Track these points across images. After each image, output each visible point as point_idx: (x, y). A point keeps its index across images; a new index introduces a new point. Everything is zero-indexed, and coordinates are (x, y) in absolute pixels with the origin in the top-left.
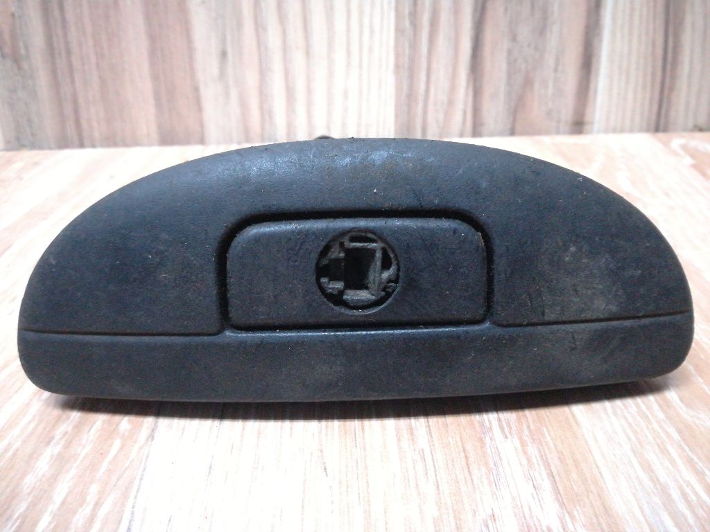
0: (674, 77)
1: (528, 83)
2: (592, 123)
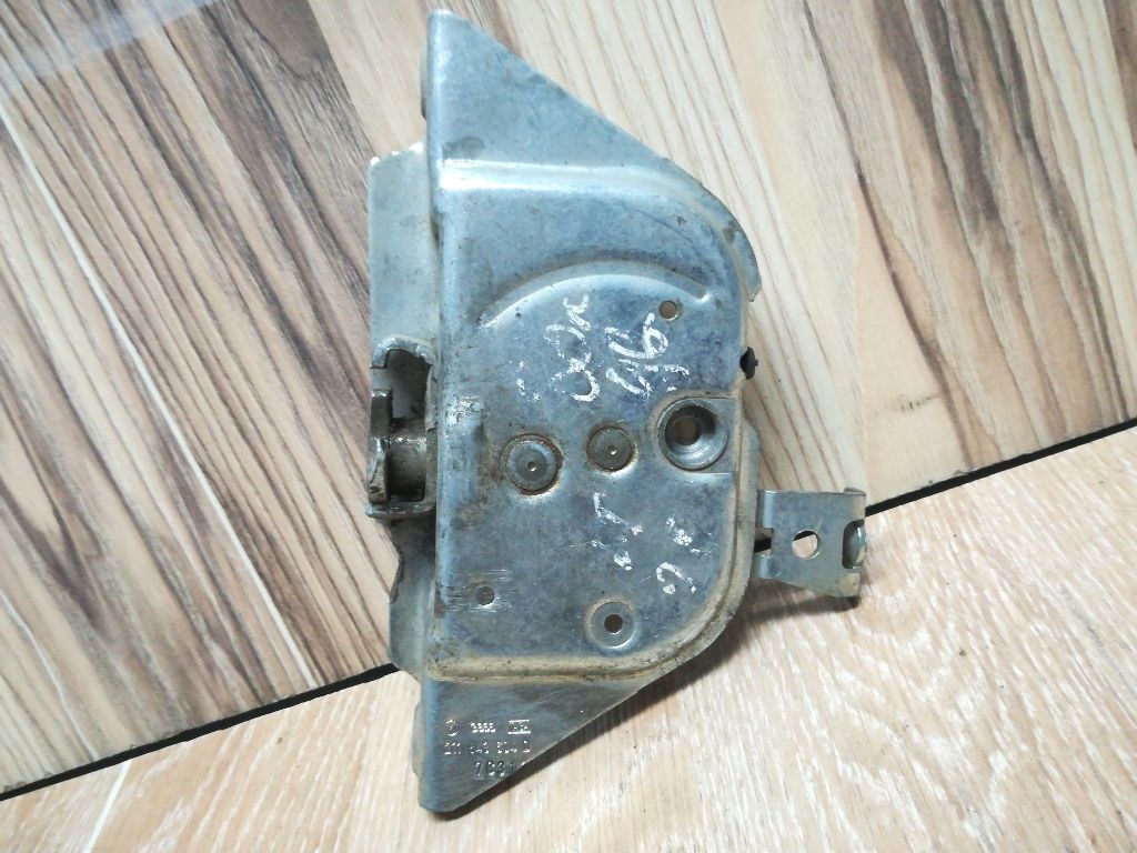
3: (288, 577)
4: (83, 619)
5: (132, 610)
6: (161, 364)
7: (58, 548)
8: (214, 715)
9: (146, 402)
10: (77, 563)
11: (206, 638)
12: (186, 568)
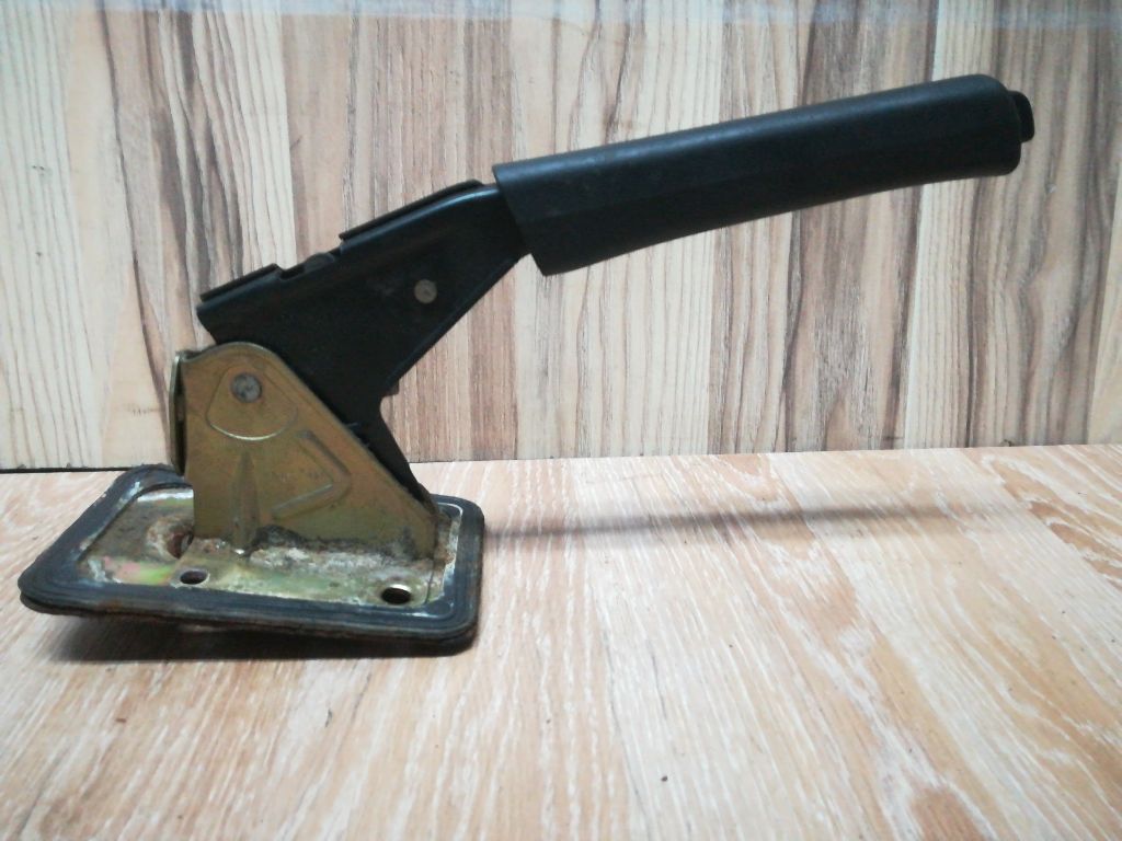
0: (980, 394)
1: (839, 400)
2: (903, 438)
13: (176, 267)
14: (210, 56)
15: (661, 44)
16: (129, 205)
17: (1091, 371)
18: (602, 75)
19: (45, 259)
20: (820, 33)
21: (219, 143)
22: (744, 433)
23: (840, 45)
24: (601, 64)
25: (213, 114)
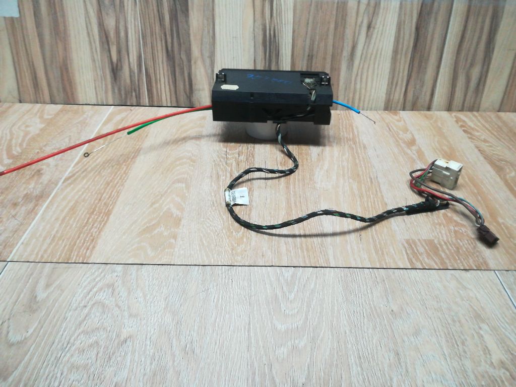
3: (151, 86)
4: (113, 79)
5: (123, 81)
6: (145, 44)
7: (115, 66)
8: (129, 104)
9: (140, 49)
10: (117, 69)
11: (133, 91)
12: (135, 78)
13: (264, 61)
14: (277, 10)
15: (384, 8)
16: (255, 46)
17: (482, 93)
18: (368, 16)
19: (235, 59)
20: (424, 6)
21: (276, 32)
22: (393, 105)
23: (428, 9)
24: (369, 12)
25: (276, 24)
